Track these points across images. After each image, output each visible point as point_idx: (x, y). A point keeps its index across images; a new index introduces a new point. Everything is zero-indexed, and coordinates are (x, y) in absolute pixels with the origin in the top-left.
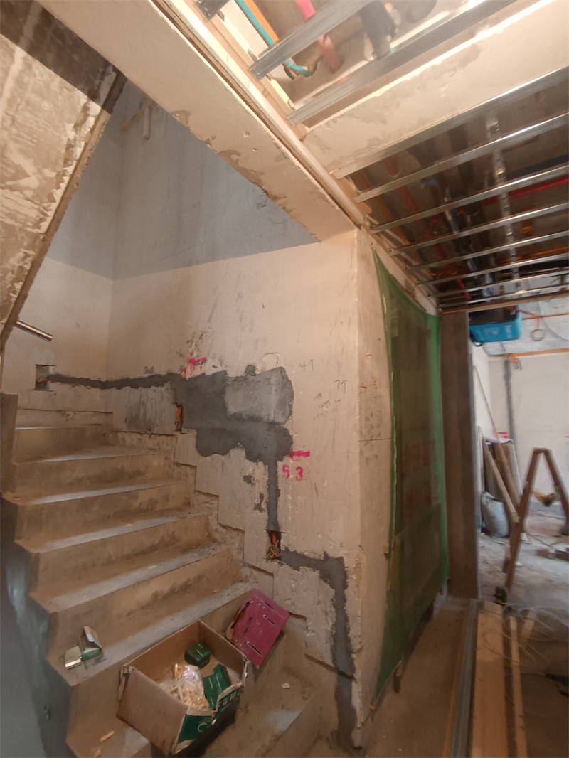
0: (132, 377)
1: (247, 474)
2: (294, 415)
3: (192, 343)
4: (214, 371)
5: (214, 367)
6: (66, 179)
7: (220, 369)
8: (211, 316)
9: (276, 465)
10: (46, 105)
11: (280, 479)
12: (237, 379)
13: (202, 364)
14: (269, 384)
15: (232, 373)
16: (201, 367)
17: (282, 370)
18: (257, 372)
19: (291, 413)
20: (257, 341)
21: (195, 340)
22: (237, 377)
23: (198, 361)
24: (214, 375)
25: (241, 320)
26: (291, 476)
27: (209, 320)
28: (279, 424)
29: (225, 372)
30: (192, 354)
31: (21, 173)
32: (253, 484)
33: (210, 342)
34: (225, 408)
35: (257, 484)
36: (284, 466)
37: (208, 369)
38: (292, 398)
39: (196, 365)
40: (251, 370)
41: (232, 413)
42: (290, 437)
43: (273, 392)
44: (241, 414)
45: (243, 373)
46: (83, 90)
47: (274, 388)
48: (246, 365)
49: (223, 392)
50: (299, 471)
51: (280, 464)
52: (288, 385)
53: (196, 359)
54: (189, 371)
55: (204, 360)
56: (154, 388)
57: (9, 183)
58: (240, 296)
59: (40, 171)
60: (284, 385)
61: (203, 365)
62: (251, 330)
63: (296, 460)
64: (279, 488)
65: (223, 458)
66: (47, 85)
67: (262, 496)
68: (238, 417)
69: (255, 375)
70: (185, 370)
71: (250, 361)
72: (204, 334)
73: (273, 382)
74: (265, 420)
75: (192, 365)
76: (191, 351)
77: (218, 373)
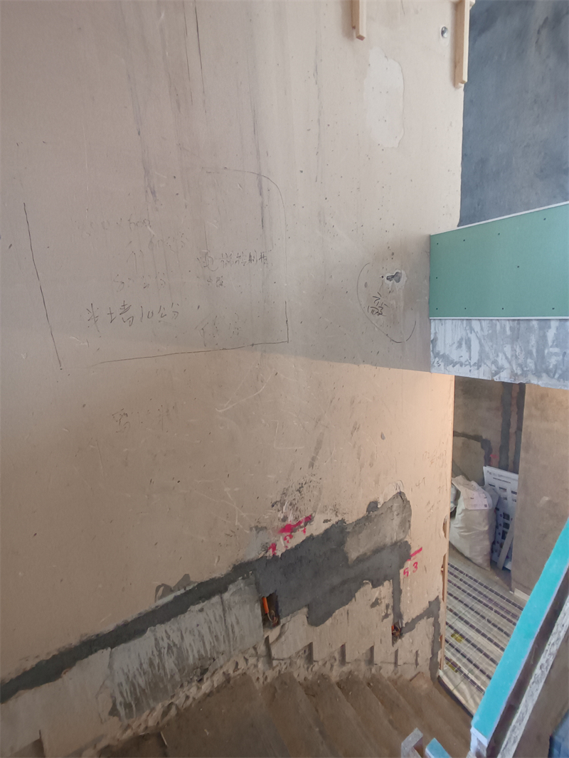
1: (374, 600)
2: (412, 527)
3: (283, 504)
4: (327, 525)
5: (326, 521)
7: (334, 520)
8: (314, 459)
9: (398, 574)
11: (401, 582)
12: (358, 522)
13: (306, 525)
14: (391, 511)
15: (350, 519)
16: (304, 531)
17: (401, 494)
18: (379, 506)
19: (410, 527)
20: (379, 475)
21: (288, 500)
22: (359, 520)
23: (300, 522)
24: (326, 531)
25: (359, 455)
26: (410, 573)
27: (312, 465)
28: (400, 541)
29: (343, 521)
30: (285, 519)
32: (380, 604)
33: (316, 493)
34: (346, 558)
35: (383, 600)
36: (404, 570)
37: (318, 527)
38: (410, 515)
39: (295, 532)
40: (373, 506)
41: (355, 558)
42: (410, 546)
43: (395, 518)
44: (365, 554)
45: (365, 512)
47: (395, 513)
48: (368, 503)
49: (342, 543)
50: (415, 565)
51: (401, 571)
52: (407, 506)
53: (294, 523)
54: (281, 543)
55: (309, 519)
58: (356, 428)
60: (404, 507)
61: (307, 527)
62: (371, 465)
63: (413, 559)
64: (402, 588)
65: (347, 606)
67: (387, 606)
68: (360, 560)
69: (377, 510)
70: (274, 547)
71: (372, 498)
72: (305, 487)
73: (394, 508)
74: (389, 544)
75: (288, 534)
76: (281, 515)
77: (333, 526)
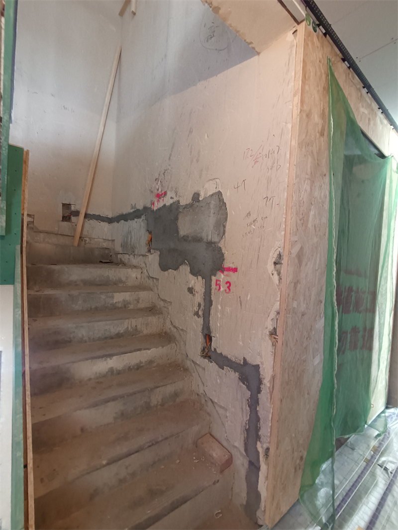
0: (124, 213)
1: (190, 286)
2: (226, 234)
3: (158, 181)
4: (171, 201)
5: (172, 198)
7: (175, 199)
8: (171, 155)
9: (211, 280)
11: (213, 291)
12: (186, 207)
13: (164, 197)
14: (209, 208)
15: (183, 202)
16: (163, 200)
17: (219, 194)
18: (200, 199)
19: (224, 233)
20: (202, 170)
21: (160, 178)
22: (187, 205)
23: (162, 194)
24: (171, 205)
25: (191, 152)
26: (222, 289)
27: (170, 158)
28: (214, 243)
29: (179, 201)
30: (158, 190)
32: (194, 295)
33: (169, 177)
34: (177, 232)
35: (196, 294)
36: (217, 281)
37: (168, 201)
38: (226, 219)
39: (160, 198)
40: (196, 197)
41: (182, 236)
42: (223, 255)
43: (212, 215)
44: (188, 237)
45: (191, 200)
47: (212, 211)
48: (193, 193)
49: (177, 219)
50: (228, 284)
51: (214, 278)
52: (223, 207)
53: (160, 194)
54: (156, 203)
55: (165, 193)
56: (136, 220)
58: (191, 132)
60: (220, 207)
62: (198, 161)
63: (227, 276)
64: (212, 299)
65: (175, 272)
67: (199, 305)
68: (185, 239)
69: (199, 201)
70: (153, 204)
71: (195, 190)
72: (166, 172)
73: (212, 206)
74: (205, 240)
75: (158, 199)
76: (157, 187)
77: (174, 203)
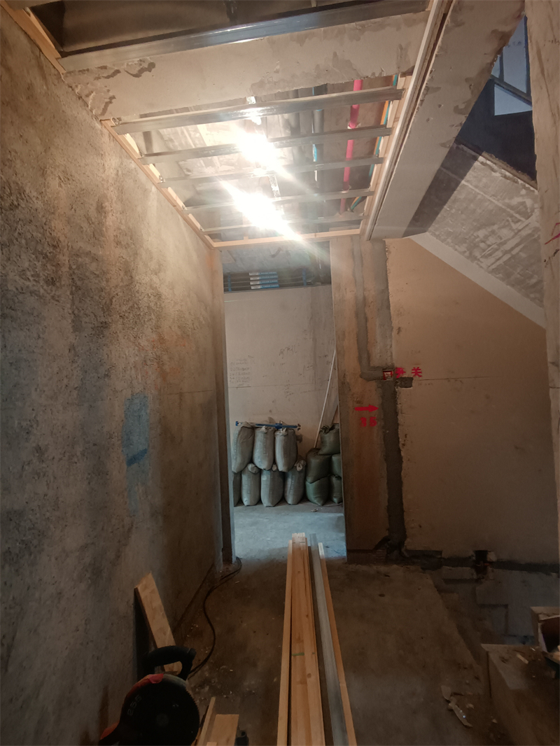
6: (527, 185)
10: (484, 180)
31: (523, 203)
46: (474, 163)
57: (529, 211)
59: (522, 196)
66: (475, 177)
